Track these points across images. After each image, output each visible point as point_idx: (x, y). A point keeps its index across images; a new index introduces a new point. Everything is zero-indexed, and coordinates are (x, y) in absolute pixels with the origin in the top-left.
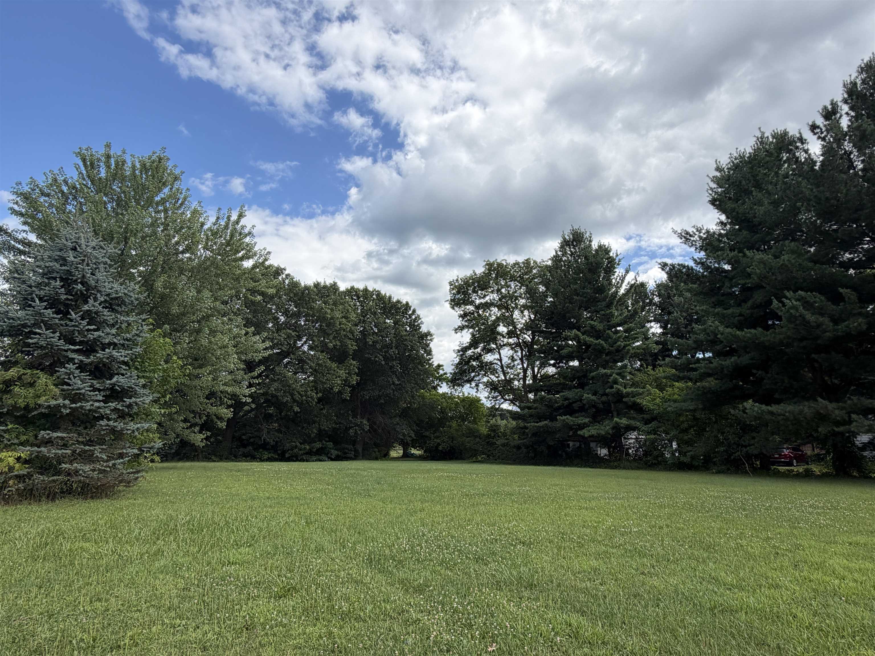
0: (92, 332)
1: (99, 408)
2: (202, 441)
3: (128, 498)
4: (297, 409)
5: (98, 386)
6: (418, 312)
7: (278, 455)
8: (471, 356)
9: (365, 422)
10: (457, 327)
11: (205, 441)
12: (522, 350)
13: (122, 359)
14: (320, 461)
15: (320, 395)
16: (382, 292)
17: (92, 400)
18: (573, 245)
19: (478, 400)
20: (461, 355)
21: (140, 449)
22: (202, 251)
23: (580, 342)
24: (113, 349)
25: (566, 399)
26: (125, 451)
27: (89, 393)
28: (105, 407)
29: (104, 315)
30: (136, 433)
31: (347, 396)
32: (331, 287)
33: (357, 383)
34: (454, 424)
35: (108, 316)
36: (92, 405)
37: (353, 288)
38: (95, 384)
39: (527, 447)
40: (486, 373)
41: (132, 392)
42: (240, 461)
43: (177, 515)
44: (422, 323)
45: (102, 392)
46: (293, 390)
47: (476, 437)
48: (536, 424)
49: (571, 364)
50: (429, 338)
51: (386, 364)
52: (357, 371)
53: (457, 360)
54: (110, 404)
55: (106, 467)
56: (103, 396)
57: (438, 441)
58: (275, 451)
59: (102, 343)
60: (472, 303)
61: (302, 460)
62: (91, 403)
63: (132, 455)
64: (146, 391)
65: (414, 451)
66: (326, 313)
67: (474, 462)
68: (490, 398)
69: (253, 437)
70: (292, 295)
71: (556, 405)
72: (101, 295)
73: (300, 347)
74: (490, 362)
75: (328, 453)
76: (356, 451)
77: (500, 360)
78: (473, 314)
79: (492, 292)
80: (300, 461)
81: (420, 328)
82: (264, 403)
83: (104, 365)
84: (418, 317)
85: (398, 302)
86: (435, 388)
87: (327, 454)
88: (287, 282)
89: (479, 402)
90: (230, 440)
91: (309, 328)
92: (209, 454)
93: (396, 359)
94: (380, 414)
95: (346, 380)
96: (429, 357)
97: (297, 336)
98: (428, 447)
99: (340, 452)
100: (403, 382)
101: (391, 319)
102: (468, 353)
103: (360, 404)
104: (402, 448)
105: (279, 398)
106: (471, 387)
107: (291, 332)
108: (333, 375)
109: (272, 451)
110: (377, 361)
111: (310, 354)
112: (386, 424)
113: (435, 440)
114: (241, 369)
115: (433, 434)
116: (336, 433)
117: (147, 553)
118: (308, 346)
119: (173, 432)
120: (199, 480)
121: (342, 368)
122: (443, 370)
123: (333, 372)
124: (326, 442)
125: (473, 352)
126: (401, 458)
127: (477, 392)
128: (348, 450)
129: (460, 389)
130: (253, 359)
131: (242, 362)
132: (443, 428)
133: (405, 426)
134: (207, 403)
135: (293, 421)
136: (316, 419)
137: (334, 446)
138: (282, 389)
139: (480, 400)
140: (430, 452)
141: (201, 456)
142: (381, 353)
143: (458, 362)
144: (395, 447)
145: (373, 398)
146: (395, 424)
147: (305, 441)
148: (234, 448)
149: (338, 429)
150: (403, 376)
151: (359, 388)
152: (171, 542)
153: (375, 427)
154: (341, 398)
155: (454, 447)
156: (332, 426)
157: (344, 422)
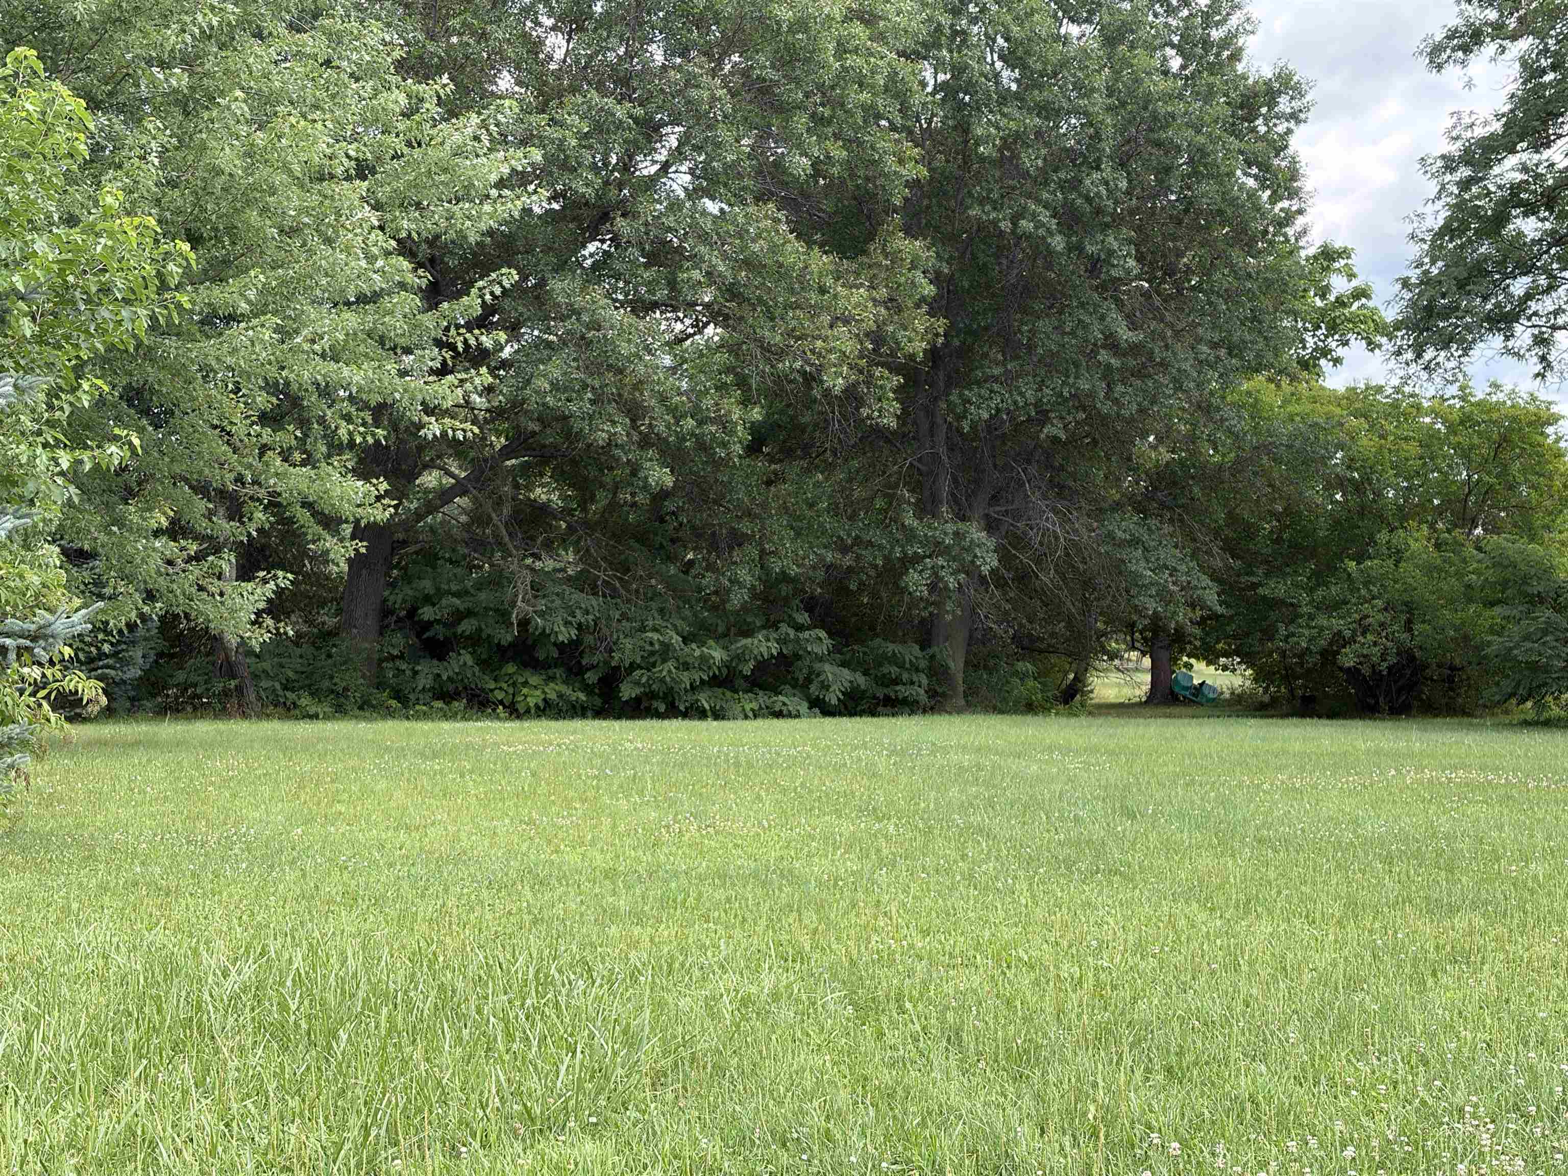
2: (256, 623)
4: (661, 476)
7: (587, 688)
8: (1516, 189)
9: (976, 533)
10: (1439, 36)
11: (269, 621)
14: (779, 715)
15: (756, 414)
19: (1541, 419)
20: (1465, 185)
31: (885, 412)
33: (931, 350)
34: (1417, 540)
42: (418, 717)
43: (195, 952)
44: (1249, 27)
46: (638, 386)
47: (1539, 600)
50: (1284, 104)
51: (1070, 248)
52: (929, 290)
53: (1436, 216)
57: (1336, 624)
58: (576, 672)
61: (697, 713)
65: (1203, 673)
67: (1527, 724)
69: (469, 613)
73: (653, 180)
75: (808, 680)
76: (936, 671)
80: (685, 715)
81: (1236, 57)
82: (507, 452)
86: (1308, 365)
87: (802, 687)
89: (1550, 430)
90: (371, 622)
91: (691, 82)
92: (285, 688)
93: (1117, 221)
94: (1045, 497)
95: (877, 337)
96: (1285, 204)
97: (636, 120)
98: (1283, 654)
99: (865, 674)
100: (1153, 335)
101: (1088, 21)
102: (1496, 170)
103: (951, 449)
104: (1147, 662)
105: (577, 425)
106: (1509, 351)
107: (610, 102)
108: (814, 312)
109: (559, 672)
110: (1028, 236)
111: (704, 213)
112: (1075, 544)
113: (1322, 620)
114: (403, 286)
115: (1311, 591)
116: (842, 590)
117: (70, 1146)
118: (691, 172)
119: (128, 578)
120: (266, 791)
121: (857, 274)
122: (1351, 276)
123: (814, 298)
124: (799, 628)
125: (1525, 169)
126: (1140, 704)
127: (1540, 375)
128: (902, 666)
129: (1453, 364)
130: (452, 234)
131: (406, 248)
132: (1360, 558)
133: (1169, 554)
134: (264, 449)
135: (642, 537)
136: (745, 527)
137: (836, 649)
138: (585, 386)
139: (1554, 419)
140: (1288, 676)
141: (253, 697)
142: (1045, 195)
143: (1440, 222)
144: (1113, 655)
145: (1013, 419)
146: (1122, 544)
147: (702, 624)
148: (392, 658)
149: (850, 570)
150: (1153, 308)
151: (941, 377)
152: (187, 1091)
153: (1024, 558)
154: (860, 423)
155: (1418, 654)
156: (822, 560)
157: (875, 535)
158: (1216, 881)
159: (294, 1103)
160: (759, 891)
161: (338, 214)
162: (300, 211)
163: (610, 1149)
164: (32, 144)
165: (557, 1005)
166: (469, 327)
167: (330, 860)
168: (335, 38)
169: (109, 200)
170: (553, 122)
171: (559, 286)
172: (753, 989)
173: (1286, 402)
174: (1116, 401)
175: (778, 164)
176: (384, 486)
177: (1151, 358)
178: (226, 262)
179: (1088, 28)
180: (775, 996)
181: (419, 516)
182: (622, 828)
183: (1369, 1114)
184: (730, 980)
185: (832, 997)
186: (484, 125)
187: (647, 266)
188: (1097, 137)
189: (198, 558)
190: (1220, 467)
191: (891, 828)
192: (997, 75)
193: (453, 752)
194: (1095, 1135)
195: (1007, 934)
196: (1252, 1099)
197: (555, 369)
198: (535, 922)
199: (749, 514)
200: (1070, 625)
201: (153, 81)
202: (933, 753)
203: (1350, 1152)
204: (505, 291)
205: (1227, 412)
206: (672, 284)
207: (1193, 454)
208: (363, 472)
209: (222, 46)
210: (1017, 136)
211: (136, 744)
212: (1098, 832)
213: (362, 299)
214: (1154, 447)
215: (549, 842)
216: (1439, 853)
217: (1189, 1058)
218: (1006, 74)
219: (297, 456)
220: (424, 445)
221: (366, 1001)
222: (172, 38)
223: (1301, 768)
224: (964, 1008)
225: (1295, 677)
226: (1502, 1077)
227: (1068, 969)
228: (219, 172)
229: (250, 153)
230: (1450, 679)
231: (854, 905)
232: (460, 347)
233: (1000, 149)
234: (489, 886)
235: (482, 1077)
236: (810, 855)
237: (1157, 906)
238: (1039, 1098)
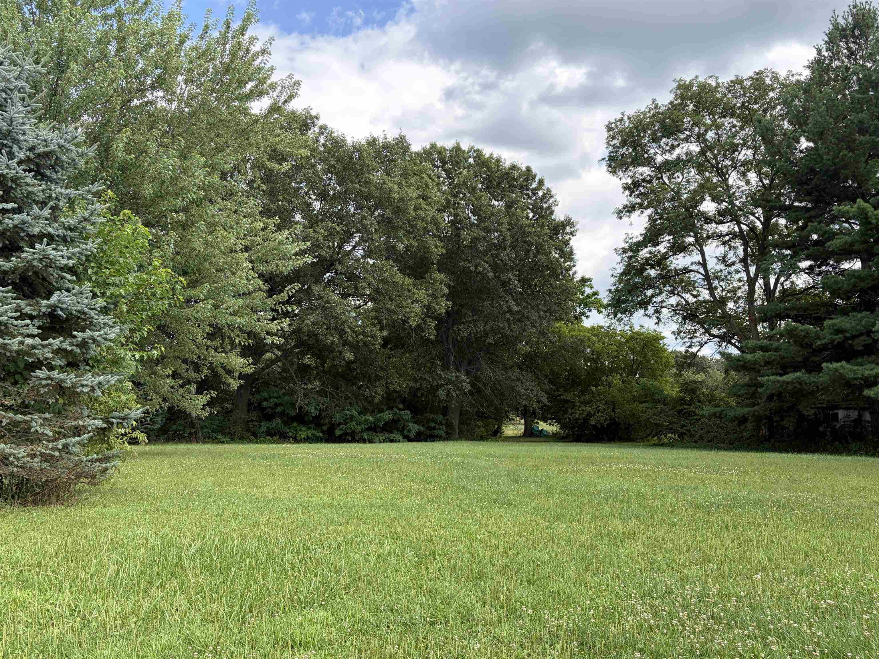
0: (11, 215)
1: (33, 347)
2: (203, 409)
3: (94, 505)
4: (350, 356)
5: (27, 310)
6: (547, 184)
7: (323, 432)
8: (647, 259)
9: (463, 376)
10: (621, 207)
11: (208, 409)
12: (745, 244)
13: (64, 261)
15: (385, 333)
16: (484, 152)
17: (21, 334)
18: (854, 36)
19: (658, 338)
20: (630, 258)
21: (106, 420)
22: (184, 87)
23: (870, 223)
24: (48, 244)
25: (839, 331)
26: (81, 423)
27: (15, 322)
28: (43, 346)
29: (28, 185)
30: (99, 393)
31: (431, 334)
32: (397, 144)
33: (447, 313)
34: (616, 380)
35: (34, 186)
36: (21, 343)
37: (433, 147)
38: (23, 306)
39: (758, 419)
40: (675, 289)
41: (85, 320)
42: (260, 443)
43: (179, 537)
44: (556, 204)
45: (35, 321)
46: (342, 324)
47: (657, 401)
48: (779, 378)
49: (846, 265)
50: (568, 230)
51: (495, 277)
52: (446, 291)
53: (620, 268)
54: (51, 340)
55: (52, 449)
56: (39, 328)
57: (589, 409)
58: (319, 426)
59: (28, 235)
60: (649, 162)
61: (363, 441)
62: (20, 338)
63: (93, 430)
64: (108, 319)
65: (542, 426)
66: (391, 190)
67: (655, 445)
68: (682, 335)
69: (280, 404)
70: (333, 161)
71: (819, 343)
72: (21, 149)
73: (350, 252)
74: (685, 268)
75: (403, 429)
76: (449, 425)
77: (704, 264)
78: (650, 182)
79: (687, 140)
80: (358, 442)
81: (552, 213)
82: (295, 346)
83: (36, 273)
84: (548, 194)
85: (513, 167)
86: (578, 318)
87: (401, 431)
88: (322, 140)
89: (661, 342)
90: (245, 408)
91: (364, 218)
92: (212, 432)
93: (512, 268)
94: (487, 363)
95: (428, 307)
96: (569, 263)
97: (344, 231)
98: (570, 419)
99: (423, 426)
100: (524, 308)
101: (501, 200)
102: (641, 253)
103: (454, 346)
104: (523, 421)
105: (320, 337)
106: (646, 315)
107: (334, 225)
108: (406, 298)
109: (313, 426)
110: (480, 273)
111: (368, 263)
112: (497, 380)
113: (583, 407)
114: (260, 289)
115: (579, 397)
116: (415, 395)
117: (133, 613)
118: (364, 249)
119: (157, 393)
120: (205, 472)
121: (421, 285)
122: (592, 288)
123: (406, 293)
124: (400, 410)
125: (650, 253)
126: (521, 437)
127: (657, 323)
128: (436, 423)
129: (627, 319)
130: (278, 272)
131: (261, 276)
132: (596, 386)
133: (530, 385)
134: (208, 347)
135: (343, 376)
136: (381, 374)
137: (413, 418)
138: (324, 323)
139: (663, 338)
140: (572, 428)
141: (200, 435)
142: (486, 259)
143: (622, 270)
144: (511, 420)
145: (475, 335)
146: (514, 380)
147: (365, 408)
148: (252, 421)
149: (418, 389)
150: (524, 298)
151: (451, 321)
152: (175, 592)
153: (479, 385)
154: (422, 337)
155: (617, 420)
156: (408, 385)
157: (427, 376)
158: (546, 507)
159: (215, 596)
160: (384, 512)
161: (237, 264)
162: (224, 264)
163: (329, 614)
164: (129, 243)
165: (310, 558)
166: (283, 303)
167: (228, 501)
168: (238, 203)
169: (156, 263)
170: (315, 231)
171: (316, 289)
172: (382, 551)
173: (570, 331)
174: (511, 330)
175: (393, 247)
176: (251, 360)
177: (523, 315)
178: (197, 281)
179: (501, 203)
180: (389, 554)
181: (263, 369)
182: (335, 487)
183: (599, 597)
184: (373, 547)
185: (409, 554)
186: (290, 234)
187: (347, 281)
188: (504, 240)
189: (182, 386)
190: (547, 353)
191: (432, 487)
192: (469, 218)
193: (273, 457)
194: (503, 606)
195: (473, 528)
196: (558, 593)
197: (313, 317)
198: (303, 525)
199: (382, 368)
200: (495, 408)
201: (172, 218)
202: (447, 457)
203: (592, 612)
204: (296, 291)
205: (549, 334)
206: (356, 288)
207: (538, 348)
208: (243, 355)
209: (198, 206)
210: (477, 238)
211: (158, 453)
212: (505, 488)
213: (244, 294)
214: (524, 346)
215: (308, 493)
216: (624, 496)
217: (536, 576)
218: (473, 218)
219: (220, 350)
220: (266, 345)
221: (241, 557)
222: (179, 203)
223: (577, 463)
224: (457, 558)
225: (574, 427)
226: (645, 583)
227: (494, 542)
228: (195, 250)
229: (206, 243)
230: (628, 429)
231: (418, 517)
232: (280, 311)
233: (471, 243)
234: (286, 511)
235: (283, 586)
236: (403, 498)
237: (526, 517)
238: (483, 592)
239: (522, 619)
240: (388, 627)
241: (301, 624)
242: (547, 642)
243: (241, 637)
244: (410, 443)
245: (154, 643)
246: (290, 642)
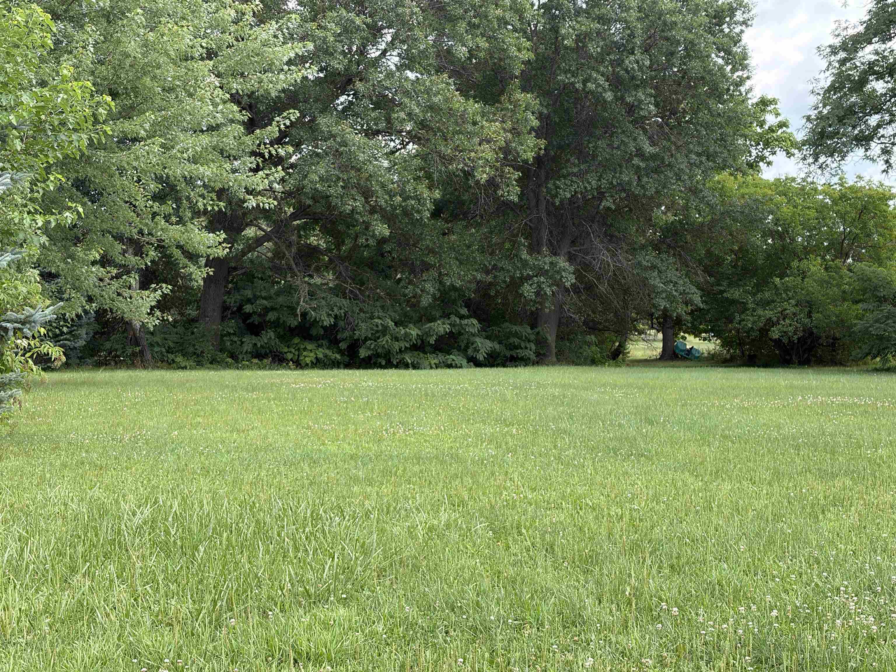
2: (151, 314)
4: (382, 230)
7: (341, 352)
8: (871, 65)
9: (562, 263)
11: (158, 313)
14: (450, 366)
15: (437, 194)
19: (886, 196)
20: (843, 62)
31: (511, 193)
33: (537, 158)
34: (815, 266)
42: (244, 368)
43: (117, 502)
46: (369, 178)
47: (882, 300)
50: (739, 16)
51: (616, 98)
52: (535, 123)
53: (826, 80)
57: (769, 313)
58: (334, 342)
61: (403, 365)
65: (692, 342)
67: (877, 370)
69: (273, 309)
73: (377, 59)
75: (467, 347)
76: (541, 342)
80: (397, 367)
82: (294, 216)
86: (753, 166)
87: (463, 351)
89: (891, 203)
90: (217, 314)
91: (399, 3)
92: (168, 352)
93: (644, 83)
94: (602, 242)
95: (506, 150)
96: (740, 73)
97: (367, 25)
98: (738, 331)
99: (499, 343)
100: (664, 149)
102: (860, 54)
103: (548, 214)
104: (660, 336)
105: (334, 201)
106: (867, 157)
107: (352, 15)
108: (470, 135)
109: (324, 342)
110: (592, 92)
111: (407, 79)
112: (619, 269)
113: (760, 312)
114: (234, 120)
115: (754, 295)
116: (486, 295)
117: (46, 612)
118: (399, 55)
119: (77, 289)
120: (157, 410)
121: (495, 114)
122: (777, 114)
123: (470, 128)
124: (462, 317)
125: (877, 53)
126: (656, 360)
127: (885, 171)
128: (520, 338)
129: (835, 165)
130: (262, 92)
131: (235, 99)
132: (782, 276)
133: (672, 274)
134: (154, 215)
135: (371, 265)
136: (431, 259)
137: (483, 330)
138: (339, 178)
140: (741, 344)
141: (149, 357)
142: (602, 69)
143: (829, 84)
144: (641, 332)
145: (584, 197)
146: (646, 268)
147: (406, 315)
148: (229, 334)
149: (490, 284)
150: (664, 133)
151: (543, 173)
152: (112, 581)
153: (590, 277)
154: (497, 199)
155: (815, 330)
156: (475, 278)
157: (505, 264)
159: (173, 587)
160: (439, 467)
161: (196, 79)
162: (174, 78)
163: (354, 612)
164: (20, 39)
165: (323, 531)
166: (272, 144)
167: (194, 449)
169: (65, 72)
170: (320, 27)
171: (323, 121)
172: (436, 522)
173: (740, 187)
174: (643, 187)
175: (449, 51)
176: (224, 236)
177: (663, 162)
178: (132, 108)
180: (448, 526)
181: (244, 253)
182: (360, 431)
183: (786, 591)
184: (423, 516)
185: (480, 527)
186: (280, 29)
187: (374, 109)
188: (632, 35)
189: (118, 277)
190: (702, 224)
191: (514, 431)
193: (264, 388)
194: (630, 603)
195: (580, 490)
196: (719, 584)
197: (321, 169)
198: (311, 484)
199: (432, 251)
200: (616, 315)
202: (538, 388)
203: (775, 613)
204: (292, 124)
205: (706, 193)
206: (389, 120)
207: (686, 217)
208: (211, 228)
210: (586, 34)
211: (83, 383)
212: (632, 432)
213: (210, 128)
214: (665, 213)
215: (319, 439)
216: (826, 444)
217: (683, 560)
219: (174, 219)
220: (246, 212)
221: (214, 529)
223: (748, 396)
224: (555, 532)
225: (745, 344)
226: (862, 571)
227: (615, 510)
228: (128, 56)
229: (145, 44)
230: (833, 345)
231: (493, 474)
232: (267, 156)
233: (577, 41)
234: (285, 464)
235: (281, 572)
236: (468, 446)
237: (665, 474)
238: (598, 583)
239: (661, 622)
240: (447, 632)
241: (310, 627)
242: (702, 658)
243: (215, 647)
244: (478, 369)
245: (79, 655)
246: (292, 655)
